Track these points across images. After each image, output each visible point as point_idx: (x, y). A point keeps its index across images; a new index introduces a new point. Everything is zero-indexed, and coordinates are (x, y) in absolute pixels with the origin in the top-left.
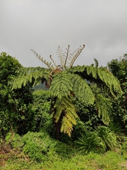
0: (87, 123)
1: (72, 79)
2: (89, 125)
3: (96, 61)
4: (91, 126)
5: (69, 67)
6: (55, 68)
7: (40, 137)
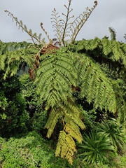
0: (90, 112)
1: (75, 64)
2: (93, 113)
3: (112, 31)
4: (95, 115)
5: (70, 42)
6: (48, 43)
7: (28, 146)
